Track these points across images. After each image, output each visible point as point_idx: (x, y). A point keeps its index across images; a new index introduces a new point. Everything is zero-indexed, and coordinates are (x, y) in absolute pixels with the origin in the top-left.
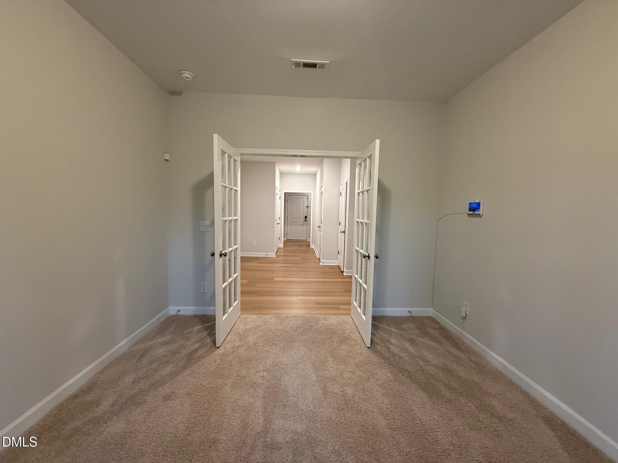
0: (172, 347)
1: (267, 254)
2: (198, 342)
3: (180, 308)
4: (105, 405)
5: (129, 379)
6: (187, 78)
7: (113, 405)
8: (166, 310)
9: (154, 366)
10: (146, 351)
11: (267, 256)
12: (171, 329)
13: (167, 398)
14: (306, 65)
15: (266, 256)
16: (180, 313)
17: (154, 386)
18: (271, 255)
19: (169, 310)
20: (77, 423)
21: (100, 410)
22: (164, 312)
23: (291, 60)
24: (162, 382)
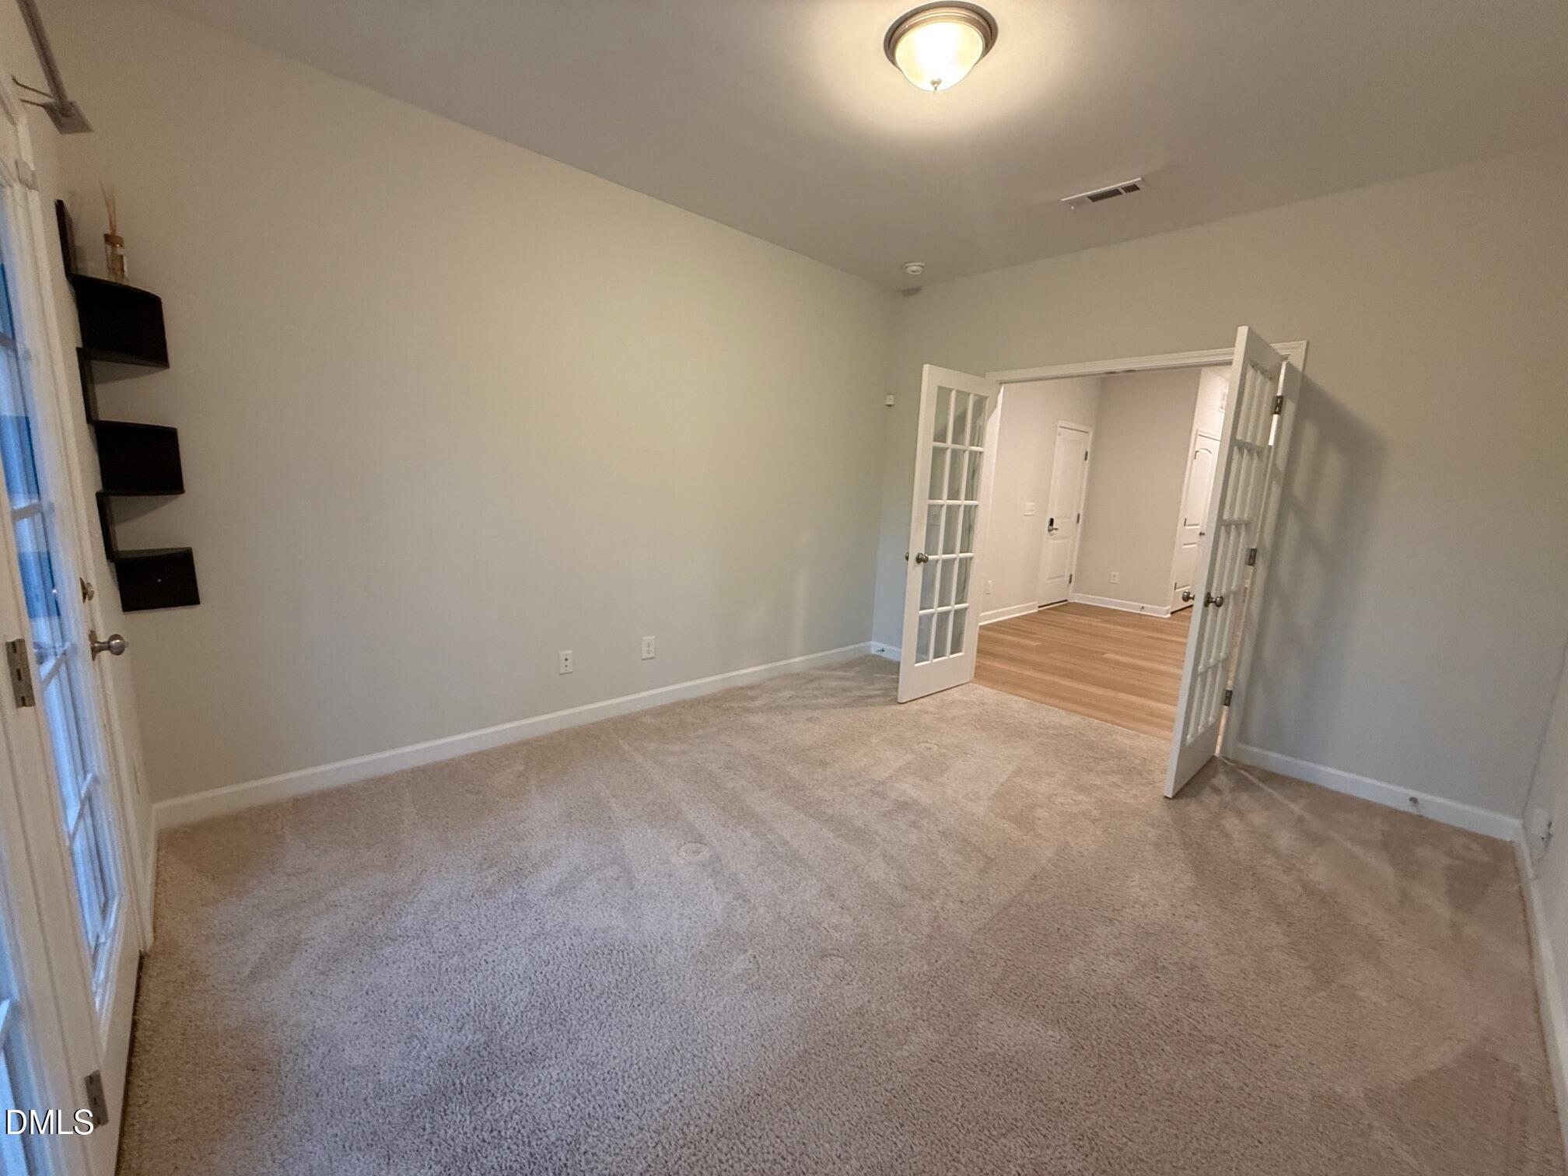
0: (847, 684)
1: (1143, 608)
2: (880, 690)
3: (885, 646)
4: (758, 703)
5: (788, 693)
6: (914, 271)
7: (764, 705)
8: (867, 644)
9: (816, 693)
10: (818, 678)
11: (1142, 613)
12: (858, 669)
13: (810, 720)
14: (1095, 198)
15: (1141, 611)
16: (883, 655)
17: (806, 707)
18: (1154, 612)
19: (870, 646)
20: (734, 704)
21: (752, 704)
22: (862, 645)
23: (1059, 201)
24: (815, 708)
